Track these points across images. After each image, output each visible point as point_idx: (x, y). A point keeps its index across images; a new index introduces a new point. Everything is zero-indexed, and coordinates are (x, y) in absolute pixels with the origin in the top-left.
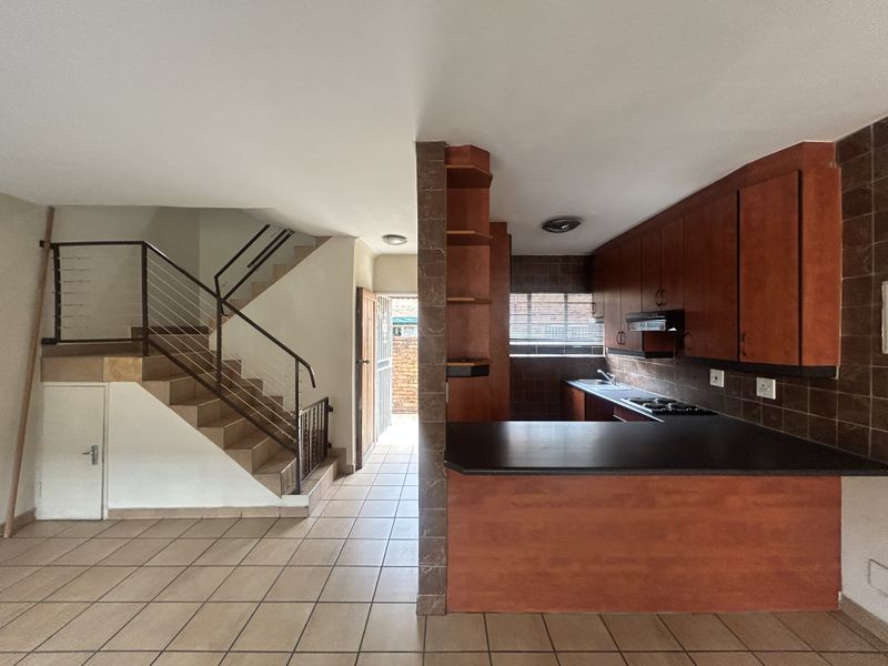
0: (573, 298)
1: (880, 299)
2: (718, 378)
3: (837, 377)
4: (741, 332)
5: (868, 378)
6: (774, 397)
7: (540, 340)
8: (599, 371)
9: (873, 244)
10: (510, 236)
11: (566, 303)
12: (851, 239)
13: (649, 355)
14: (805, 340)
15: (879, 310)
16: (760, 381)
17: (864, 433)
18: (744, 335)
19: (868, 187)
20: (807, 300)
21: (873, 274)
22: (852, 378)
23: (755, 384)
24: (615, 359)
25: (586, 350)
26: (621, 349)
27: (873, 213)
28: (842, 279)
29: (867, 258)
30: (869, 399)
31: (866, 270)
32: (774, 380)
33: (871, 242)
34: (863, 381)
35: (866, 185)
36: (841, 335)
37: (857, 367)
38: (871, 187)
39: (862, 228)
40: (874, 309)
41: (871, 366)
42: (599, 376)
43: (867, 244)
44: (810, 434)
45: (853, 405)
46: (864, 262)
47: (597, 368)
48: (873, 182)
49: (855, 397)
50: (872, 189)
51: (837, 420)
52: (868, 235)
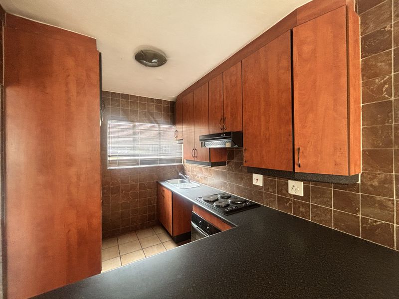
2: (258, 180)
3: (359, 182)
4: (296, 147)
5: (391, 183)
6: (302, 195)
7: (141, 155)
8: (180, 174)
9: (393, 74)
10: (100, 54)
11: (159, 130)
13: (213, 164)
16: (291, 183)
17: (387, 228)
18: (299, 149)
19: (388, 29)
21: (393, 98)
22: (376, 183)
23: (287, 184)
24: (189, 166)
25: (173, 161)
26: (195, 160)
27: (392, 49)
28: (362, 105)
29: (387, 86)
30: (393, 200)
31: (386, 96)
32: (302, 183)
33: (391, 73)
34: (386, 186)
35: (386, 27)
36: (362, 149)
37: (379, 174)
38: (391, 27)
39: (381, 62)
40: (395, 127)
41: (394, 173)
42: (180, 177)
43: (387, 75)
44: (335, 224)
45: (377, 205)
46: (384, 89)
47: (179, 172)
48: (393, 23)
49: (379, 198)
50: (392, 29)
51: (360, 216)
52: (387, 67)
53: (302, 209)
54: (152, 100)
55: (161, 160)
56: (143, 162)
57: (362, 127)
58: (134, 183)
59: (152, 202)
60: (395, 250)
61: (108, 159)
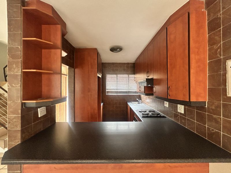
0: (130, 76)
1: (225, 69)
2: (166, 104)
3: (206, 107)
4: (168, 86)
5: (221, 107)
6: (183, 113)
11: (129, 77)
12: (212, 42)
14: (191, 89)
15: (225, 75)
16: (179, 106)
17: (218, 134)
18: (169, 87)
19: (219, 16)
20: (192, 71)
21: (222, 57)
22: (213, 108)
23: (177, 107)
24: (142, 96)
25: (134, 92)
26: (140, 92)
27: (221, 28)
28: (208, 61)
29: (219, 50)
30: (221, 118)
31: (219, 56)
32: (183, 106)
33: (221, 42)
34: (218, 109)
35: (218, 15)
36: (208, 87)
37: (215, 102)
38: (220, 15)
39: (217, 36)
40: (222, 74)
41: (222, 102)
42: (137, 101)
43: (219, 43)
44: (196, 130)
45: (214, 120)
46: (218, 52)
47: (137, 98)
48: (221, 13)
49: (215, 116)
50: (221, 16)
51: (207, 126)
52: (219, 39)
53: (183, 121)
54: (125, 64)
55: (129, 92)
56: (120, 92)
57: (208, 75)
58: (116, 102)
59: (124, 111)
60: (221, 147)
61: (107, 90)
